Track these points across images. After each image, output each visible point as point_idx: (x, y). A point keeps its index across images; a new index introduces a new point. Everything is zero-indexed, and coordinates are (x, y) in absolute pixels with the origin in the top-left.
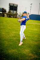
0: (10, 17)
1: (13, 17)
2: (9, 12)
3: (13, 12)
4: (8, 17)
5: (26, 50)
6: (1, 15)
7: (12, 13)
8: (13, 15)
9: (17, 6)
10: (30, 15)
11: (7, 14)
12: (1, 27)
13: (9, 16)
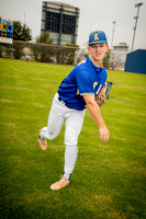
0: (45, 60)
1: (60, 62)
2: (43, 39)
3: (59, 40)
4: (37, 60)
5: (97, 197)
6: (8, 52)
7: (55, 42)
8: (59, 54)
9: (77, 13)
10: (130, 51)
11: (34, 48)
12: (3, 100)
13: (43, 56)
